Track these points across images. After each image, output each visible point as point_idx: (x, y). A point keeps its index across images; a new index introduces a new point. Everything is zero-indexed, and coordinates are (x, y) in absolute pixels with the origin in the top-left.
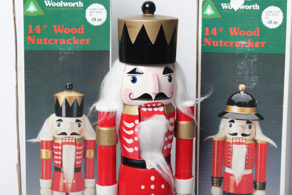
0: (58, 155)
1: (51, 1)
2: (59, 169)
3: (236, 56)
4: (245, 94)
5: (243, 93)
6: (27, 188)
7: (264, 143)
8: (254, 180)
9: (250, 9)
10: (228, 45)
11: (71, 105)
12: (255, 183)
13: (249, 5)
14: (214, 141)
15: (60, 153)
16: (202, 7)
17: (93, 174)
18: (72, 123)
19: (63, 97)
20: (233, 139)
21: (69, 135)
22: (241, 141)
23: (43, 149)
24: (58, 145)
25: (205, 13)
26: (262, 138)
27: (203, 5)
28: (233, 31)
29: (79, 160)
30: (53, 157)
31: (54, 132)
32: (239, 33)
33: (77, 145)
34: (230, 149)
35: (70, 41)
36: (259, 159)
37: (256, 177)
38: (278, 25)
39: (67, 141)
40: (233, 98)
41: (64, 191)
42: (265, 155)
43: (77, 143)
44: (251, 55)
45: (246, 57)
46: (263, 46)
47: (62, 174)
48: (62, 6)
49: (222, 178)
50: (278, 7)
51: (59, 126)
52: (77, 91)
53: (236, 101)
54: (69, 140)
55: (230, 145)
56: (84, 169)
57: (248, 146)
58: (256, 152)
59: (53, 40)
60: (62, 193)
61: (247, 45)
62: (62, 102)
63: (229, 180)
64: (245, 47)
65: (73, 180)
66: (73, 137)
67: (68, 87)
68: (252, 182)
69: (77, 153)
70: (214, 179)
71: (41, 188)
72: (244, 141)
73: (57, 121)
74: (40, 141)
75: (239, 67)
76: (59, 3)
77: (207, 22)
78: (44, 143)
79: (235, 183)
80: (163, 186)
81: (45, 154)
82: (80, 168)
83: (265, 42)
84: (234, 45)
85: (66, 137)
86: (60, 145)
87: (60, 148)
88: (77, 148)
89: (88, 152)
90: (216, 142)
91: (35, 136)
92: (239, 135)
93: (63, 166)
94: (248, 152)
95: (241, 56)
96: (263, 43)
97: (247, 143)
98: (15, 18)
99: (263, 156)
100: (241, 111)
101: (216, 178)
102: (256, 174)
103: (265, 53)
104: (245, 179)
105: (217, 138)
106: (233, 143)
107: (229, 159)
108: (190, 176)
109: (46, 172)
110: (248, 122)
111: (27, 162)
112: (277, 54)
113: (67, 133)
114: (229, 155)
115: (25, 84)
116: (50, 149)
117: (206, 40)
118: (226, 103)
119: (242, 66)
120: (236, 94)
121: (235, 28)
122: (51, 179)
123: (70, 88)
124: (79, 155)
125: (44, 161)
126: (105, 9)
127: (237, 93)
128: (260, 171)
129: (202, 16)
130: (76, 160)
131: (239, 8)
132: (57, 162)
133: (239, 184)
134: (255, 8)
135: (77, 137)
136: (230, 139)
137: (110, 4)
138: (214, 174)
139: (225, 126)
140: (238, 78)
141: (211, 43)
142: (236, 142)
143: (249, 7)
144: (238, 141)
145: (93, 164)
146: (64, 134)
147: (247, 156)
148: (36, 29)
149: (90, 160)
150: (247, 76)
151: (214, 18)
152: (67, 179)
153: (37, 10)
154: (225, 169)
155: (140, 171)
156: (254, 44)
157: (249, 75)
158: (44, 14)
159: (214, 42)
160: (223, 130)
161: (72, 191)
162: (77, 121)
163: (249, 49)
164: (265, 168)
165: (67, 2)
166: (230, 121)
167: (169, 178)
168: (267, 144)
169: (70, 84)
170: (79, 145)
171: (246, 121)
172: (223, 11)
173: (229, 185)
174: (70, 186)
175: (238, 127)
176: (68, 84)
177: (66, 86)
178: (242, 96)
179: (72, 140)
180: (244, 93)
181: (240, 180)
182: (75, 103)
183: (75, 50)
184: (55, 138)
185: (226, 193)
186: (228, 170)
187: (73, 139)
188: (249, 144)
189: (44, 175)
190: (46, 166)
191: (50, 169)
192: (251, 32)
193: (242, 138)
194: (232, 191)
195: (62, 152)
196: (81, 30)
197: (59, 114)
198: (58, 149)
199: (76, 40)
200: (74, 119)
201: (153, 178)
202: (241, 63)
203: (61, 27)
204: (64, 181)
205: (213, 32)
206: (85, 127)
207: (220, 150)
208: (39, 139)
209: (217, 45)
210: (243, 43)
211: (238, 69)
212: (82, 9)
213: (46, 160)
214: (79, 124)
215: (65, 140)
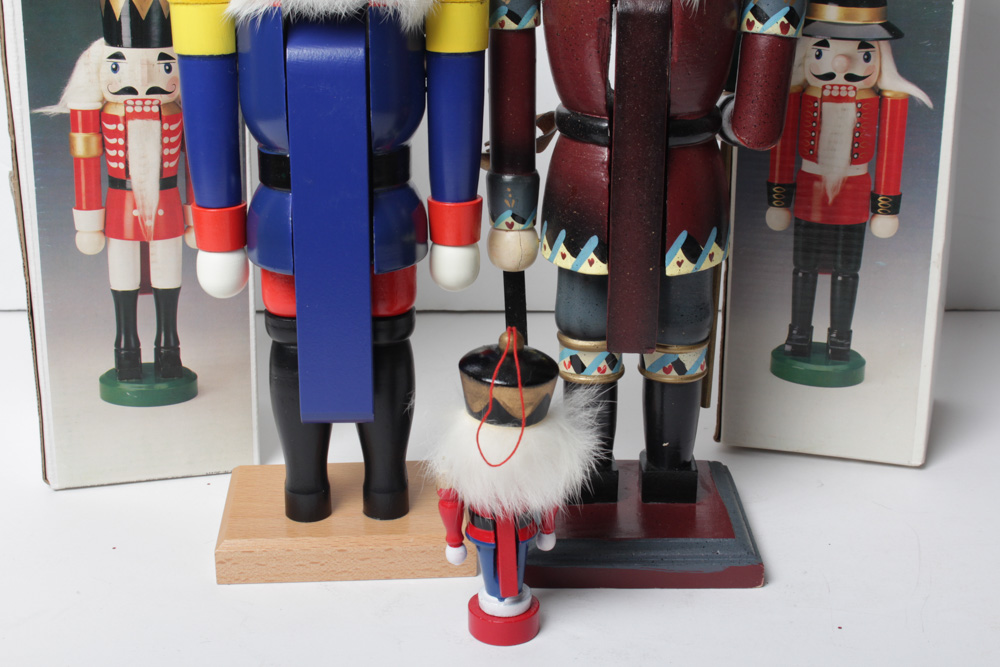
0: (116, 147)
2: (120, 182)
6: (41, 233)
7: (900, 97)
8: (873, 189)
11: (143, 15)
12: (875, 197)
15: (121, 142)
18: (148, 63)
20: (824, 88)
21: (142, 94)
22: (844, 94)
23: (77, 131)
24: (115, 119)
26: (895, 85)
29: (170, 158)
30: (104, 151)
31: (104, 88)
33: (164, 119)
34: (815, 114)
36: (887, 137)
37: (877, 184)
39: (138, 109)
41: (135, 239)
42: (903, 126)
43: (164, 113)
47: (128, 194)
49: (793, 186)
51: (115, 70)
54: (142, 106)
55: (816, 105)
56: (184, 180)
57: (859, 105)
58: (880, 120)
60: (131, 242)
62: (120, 7)
63: (810, 190)
65: (158, 208)
66: (152, 100)
68: (867, 194)
69: (166, 140)
70: (774, 190)
71: (76, 231)
72: (852, 94)
73: (110, 57)
74: (69, 112)
78: (80, 115)
79: (825, 199)
81: (82, 144)
82: (175, 177)
85: (134, 100)
86: (121, 120)
87: (121, 127)
88: (166, 126)
91: (54, 97)
92: (840, 79)
93: (131, 173)
94: (860, 120)
97: (857, 98)
99: (897, 129)
100: (847, 16)
101: (779, 186)
102: (879, 175)
104: (849, 187)
106: (823, 99)
107: (813, 139)
109: (87, 191)
110: (863, 45)
111: (37, 167)
113: (137, 89)
114: (813, 129)
116: (94, 132)
122: (102, 208)
124: (170, 146)
125: (82, 161)
128: (887, 167)
130: (163, 159)
132: (114, 165)
133: (835, 200)
135: (163, 98)
136: (817, 89)
138: (773, 176)
139: (805, 57)
142: (831, 95)
144: (835, 94)
146: (131, 91)
147: (856, 130)
152: (143, 206)
154: (800, 163)
160: (800, 65)
161: (156, 238)
162: (163, 57)
164: (899, 161)
166: (817, 44)
168: (908, 100)
170: (171, 120)
171: (858, 43)
173: (810, 203)
174: (150, 223)
175: (837, 58)
179: (151, 106)
181: (839, 190)
182: (154, 10)
184: (105, 103)
185: (803, 223)
186: (808, 166)
187: (154, 103)
188: (862, 102)
189: (84, 199)
190: (87, 176)
191: (99, 182)
193: (847, 86)
194: (816, 217)
195: (126, 140)
197: (114, 39)
198: (117, 130)
200: (153, 53)
204: (136, 213)
207: (791, 117)
208: (65, 106)
213: (86, 160)
214: (168, 64)
215: (134, 106)
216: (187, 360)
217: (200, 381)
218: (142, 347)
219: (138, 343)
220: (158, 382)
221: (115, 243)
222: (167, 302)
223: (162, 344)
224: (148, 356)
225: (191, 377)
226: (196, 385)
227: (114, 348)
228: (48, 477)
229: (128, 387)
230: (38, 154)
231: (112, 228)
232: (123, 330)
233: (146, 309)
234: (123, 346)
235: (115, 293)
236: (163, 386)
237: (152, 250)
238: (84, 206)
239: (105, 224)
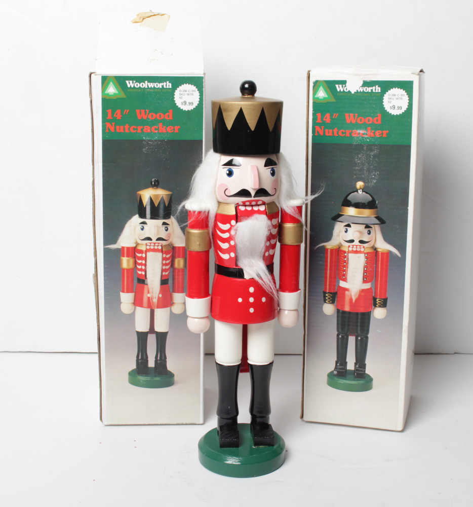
0: (141, 264)
1: (134, 81)
2: (142, 281)
3: (353, 147)
4: (364, 193)
5: (361, 192)
6: (105, 303)
7: (385, 251)
8: (374, 295)
9: (370, 91)
10: (344, 135)
11: (156, 205)
12: (375, 299)
13: (368, 87)
14: (327, 249)
15: (144, 262)
16: (313, 89)
17: (183, 287)
18: (157, 226)
19: (147, 195)
20: (349, 246)
21: (154, 240)
22: (358, 250)
23: (124, 256)
24: (141, 252)
25: (316, 96)
26: (383, 246)
27: (314, 87)
28: (350, 118)
29: (166, 270)
30: (136, 266)
31: (137, 237)
32: (356, 120)
33: (164, 252)
34: (345, 259)
35: (155, 129)
36: (380, 270)
37: (376, 292)
38: (403, 111)
39: (152, 247)
40: (349, 198)
41: (148, 307)
42: (387, 265)
43: (164, 250)
44: (370, 147)
45: (365, 148)
46: (385, 135)
47: (146, 286)
48: (146, 87)
49: (336, 293)
50: (402, 90)
51: (142, 229)
52: (163, 188)
53: (353, 202)
54: (154, 246)
55: (346, 254)
56: (172, 281)
57: (366, 255)
58: (376, 262)
59: (135, 127)
60: (146, 309)
61: (367, 134)
62: (146, 201)
63: (344, 295)
64: (363, 137)
65: (159, 294)
66: (159, 243)
67: (153, 183)
68: (371, 298)
69: (164, 262)
70: (327, 295)
71: (121, 303)
72: (362, 250)
73: (141, 223)
74: (121, 247)
75: (357, 161)
76: (144, 84)
77: (319, 108)
78: (125, 249)
79: (351, 300)
80: (264, 300)
81: (126, 262)
82: (168, 279)
83: (387, 131)
84: (351, 133)
85: (150, 243)
86: (144, 252)
87: (144, 255)
88: (164, 256)
89: (176, 260)
90: (329, 250)
91: (115, 241)
92: (356, 243)
93: (147, 277)
94: (367, 262)
95: (359, 148)
96: (385, 132)
97: (365, 252)
98: (91, 102)
99: (384, 267)
100: (359, 213)
101: (328, 293)
102: (376, 288)
103: (388, 144)
104: (362, 294)
105: (330, 245)
106: (349, 252)
107: (345, 271)
108: (296, 289)
109: (127, 284)
110: (367, 227)
111: (105, 272)
112: (402, 146)
113: (152, 238)
114: (344, 266)
115: (103, 179)
116: (132, 257)
117: (318, 129)
118: (341, 204)
119: (360, 159)
120: (352, 194)
121: (352, 114)
122: (133, 292)
123: (156, 185)
124: (166, 265)
125: (125, 271)
126: (198, 90)
127: (354, 192)
128: (380, 284)
129: (313, 100)
130: (163, 270)
131: (357, 91)
132: (140, 272)
133: (356, 300)
134: (375, 90)
135: (164, 243)
136: (346, 247)
137: (204, 84)
138: (326, 289)
139: (340, 232)
140: (356, 174)
141: (324, 132)
142: (352, 250)
143: (369, 89)
144: (355, 249)
145: (183, 275)
146: (149, 239)
147: (365, 267)
148: (116, 115)
149: (179, 270)
150: (366, 171)
151: (327, 102)
152: (152, 292)
153: (117, 92)
154: (339, 282)
155: (237, 281)
156: (374, 133)
157: (369, 170)
158: (125, 97)
159: (327, 130)
160: (337, 236)
161: (158, 307)
162: (164, 224)
163: (369, 139)
164: (386, 282)
165: (153, 82)
166: (346, 226)
167: (271, 289)
168: (389, 253)
169: (155, 180)
170: (167, 253)
171: (365, 225)
172: (338, 94)
173: (344, 302)
174: (155, 300)
175: (355, 232)
176: (153, 180)
177: (152, 182)
178: (360, 195)
179: (158, 246)
180: (363, 191)
181: (358, 296)
182: (161, 202)
183: (162, 139)
184: (137, 244)
185: (341, 311)
186: (342, 284)
187: (160, 245)
188: (367, 253)
189: (125, 288)
190: (127, 277)
191: (133, 280)
192: (371, 119)
193: (360, 246)
194: (347, 308)
195: (146, 261)
196: (168, 116)
197: (142, 215)
198: (142, 257)
199: (162, 127)
200: (160, 222)
201: (252, 290)
202: (360, 156)
203: (145, 112)
204: (149, 295)
205: (326, 118)
206: (174, 231)
207: (334, 260)
208: (119, 245)
209: (331, 134)
210: (361, 132)
211: (356, 163)
212: (170, 91)
213: (127, 270)
214: (167, 227)
215: (150, 246)
216: (170, 366)
217: (176, 378)
218: (149, 359)
219: (147, 357)
220: (155, 376)
221: (139, 309)
222: (162, 338)
223: (159, 359)
224: (151, 364)
225: (171, 375)
226: (173, 379)
227: (136, 359)
228: (103, 419)
229: (142, 378)
230: (106, 266)
231: (138, 302)
232: (140, 350)
233: (152, 341)
234: (140, 358)
235: (138, 332)
236: (158, 379)
237: (155, 313)
238: (125, 291)
239: (135, 300)
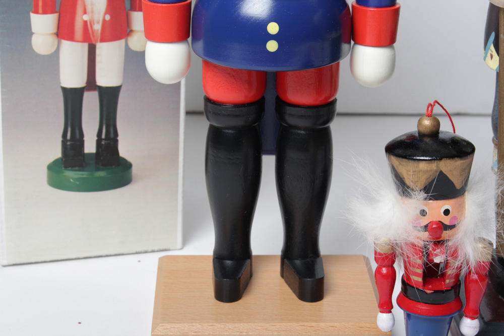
216: (124, 151)
217: (135, 170)
219: (82, 135)
220: (98, 169)
221: (66, 45)
222: (109, 98)
223: (103, 136)
224: (90, 147)
225: (126, 166)
226: (130, 174)
227: (61, 139)
229: (72, 175)
231: (64, 31)
232: (69, 123)
233: (91, 105)
234: (68, 137)
235: (64, 90)
236: (102, 174)
237: (98, 51)
238: (40, 10)
239: (59, 27)
